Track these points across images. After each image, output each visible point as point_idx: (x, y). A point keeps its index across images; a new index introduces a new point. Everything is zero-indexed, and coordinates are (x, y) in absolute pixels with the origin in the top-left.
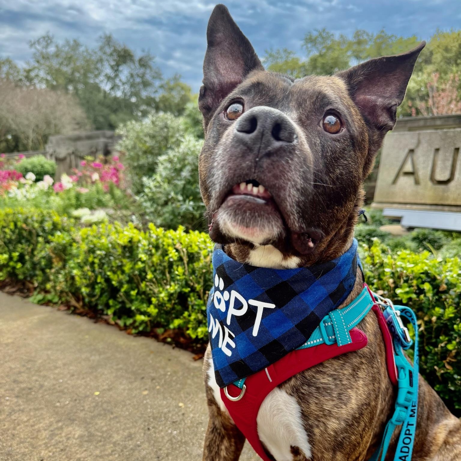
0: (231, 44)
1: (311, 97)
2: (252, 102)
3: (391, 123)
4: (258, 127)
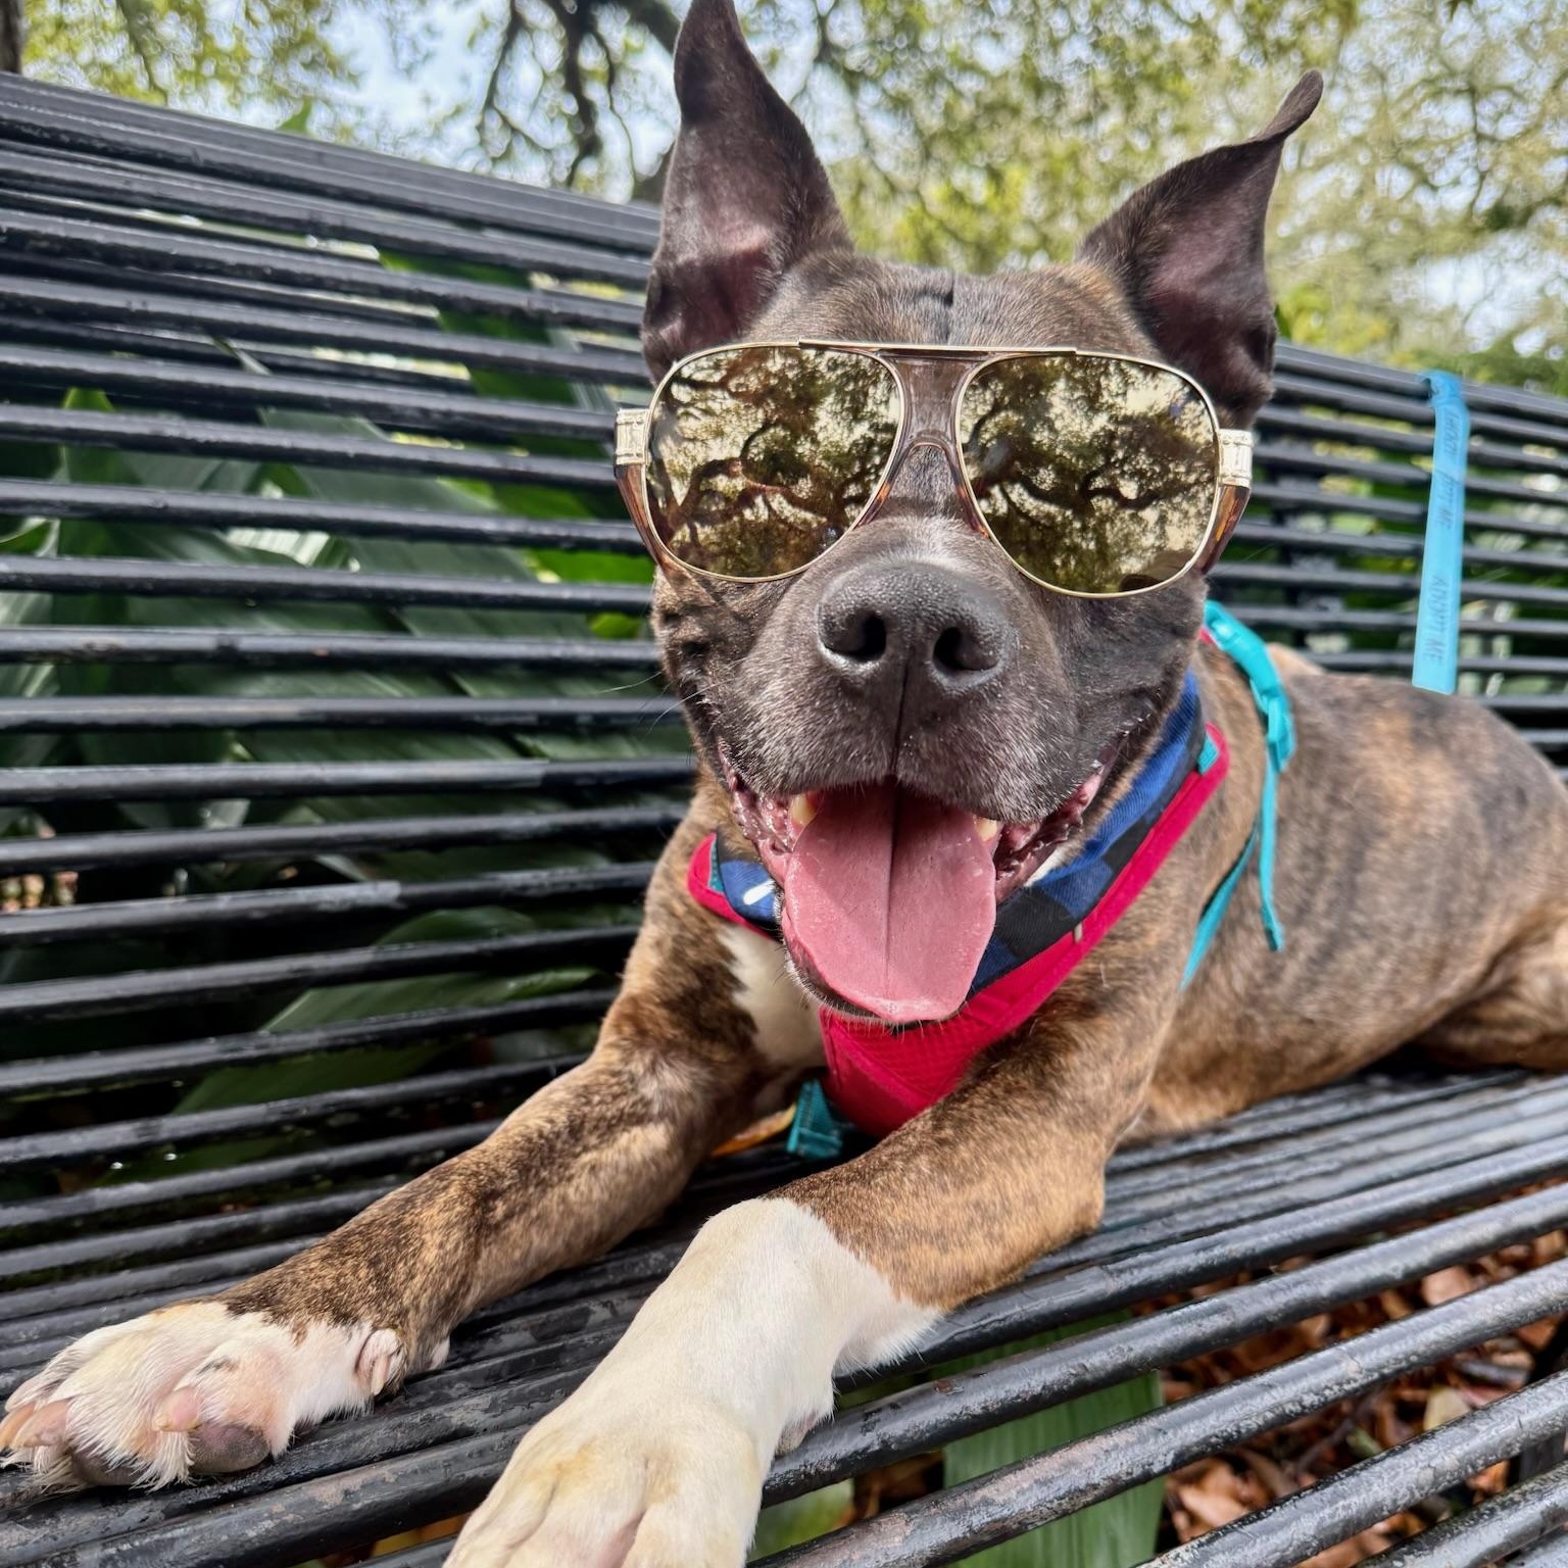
4: (890, 650)
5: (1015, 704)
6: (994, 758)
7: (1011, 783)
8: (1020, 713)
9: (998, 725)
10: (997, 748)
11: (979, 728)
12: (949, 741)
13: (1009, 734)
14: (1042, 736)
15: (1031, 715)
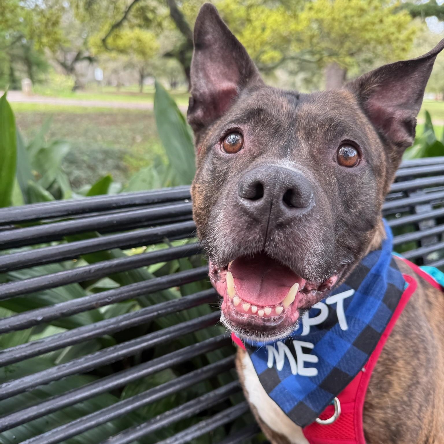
0: (222, 48)
1: (322, 125)
2: (252, 134)
3: (410, 139)
4: (265, 196)
5: (314, 225)
6: (305, 246)
7: (310, 258)
8: (316, 229)
9: (307, 231)
10: (306, 241)
11: (299, 231)
12: (287, 236)
13: (311, 236)
14: (324, 241)
15: (320, 232)
